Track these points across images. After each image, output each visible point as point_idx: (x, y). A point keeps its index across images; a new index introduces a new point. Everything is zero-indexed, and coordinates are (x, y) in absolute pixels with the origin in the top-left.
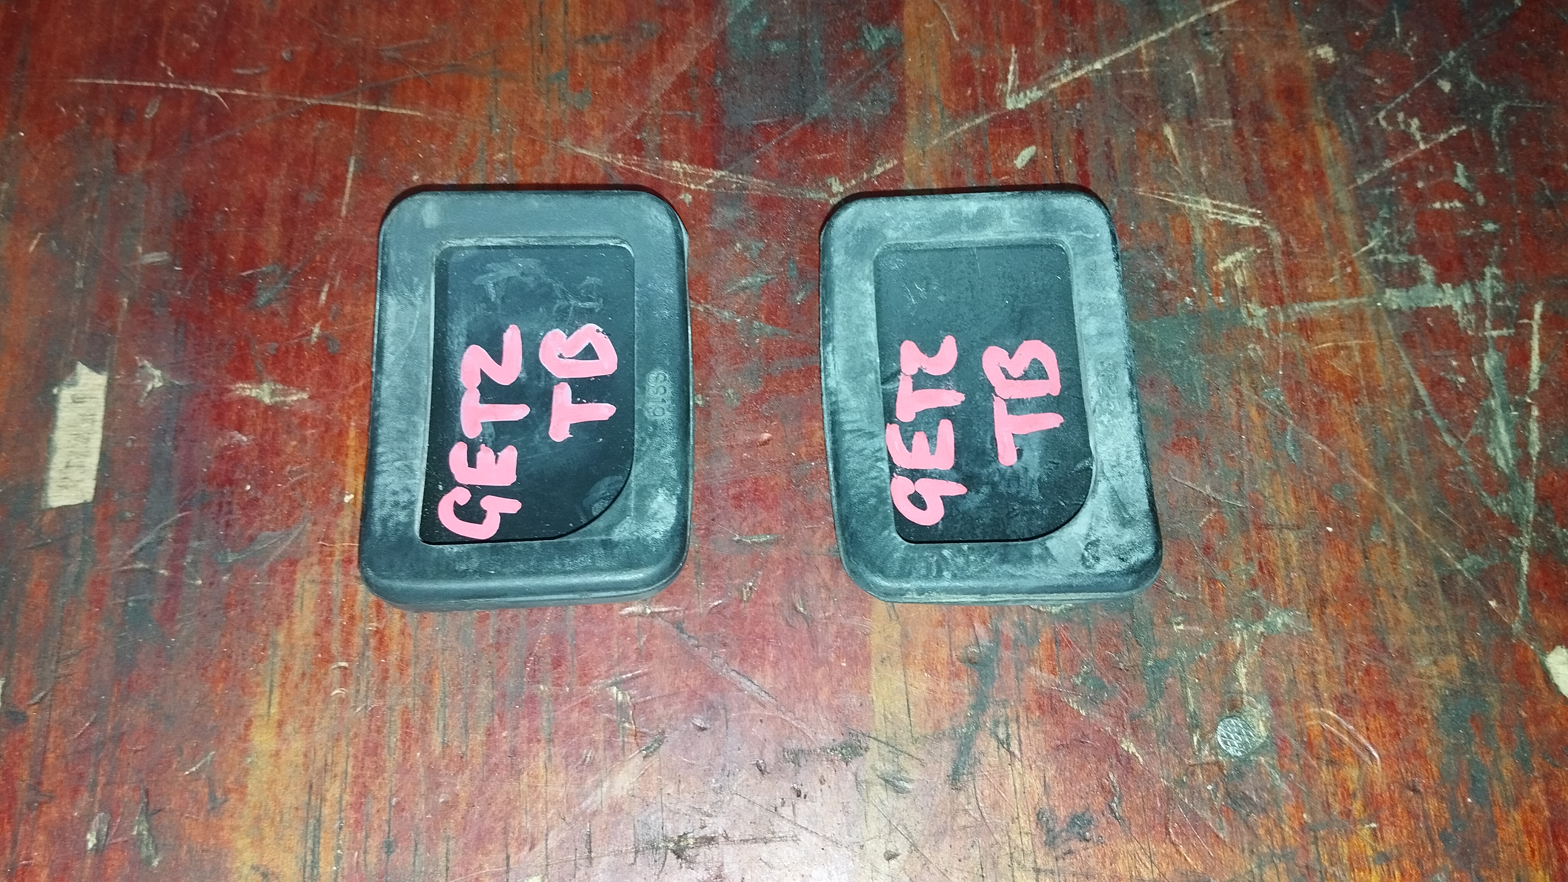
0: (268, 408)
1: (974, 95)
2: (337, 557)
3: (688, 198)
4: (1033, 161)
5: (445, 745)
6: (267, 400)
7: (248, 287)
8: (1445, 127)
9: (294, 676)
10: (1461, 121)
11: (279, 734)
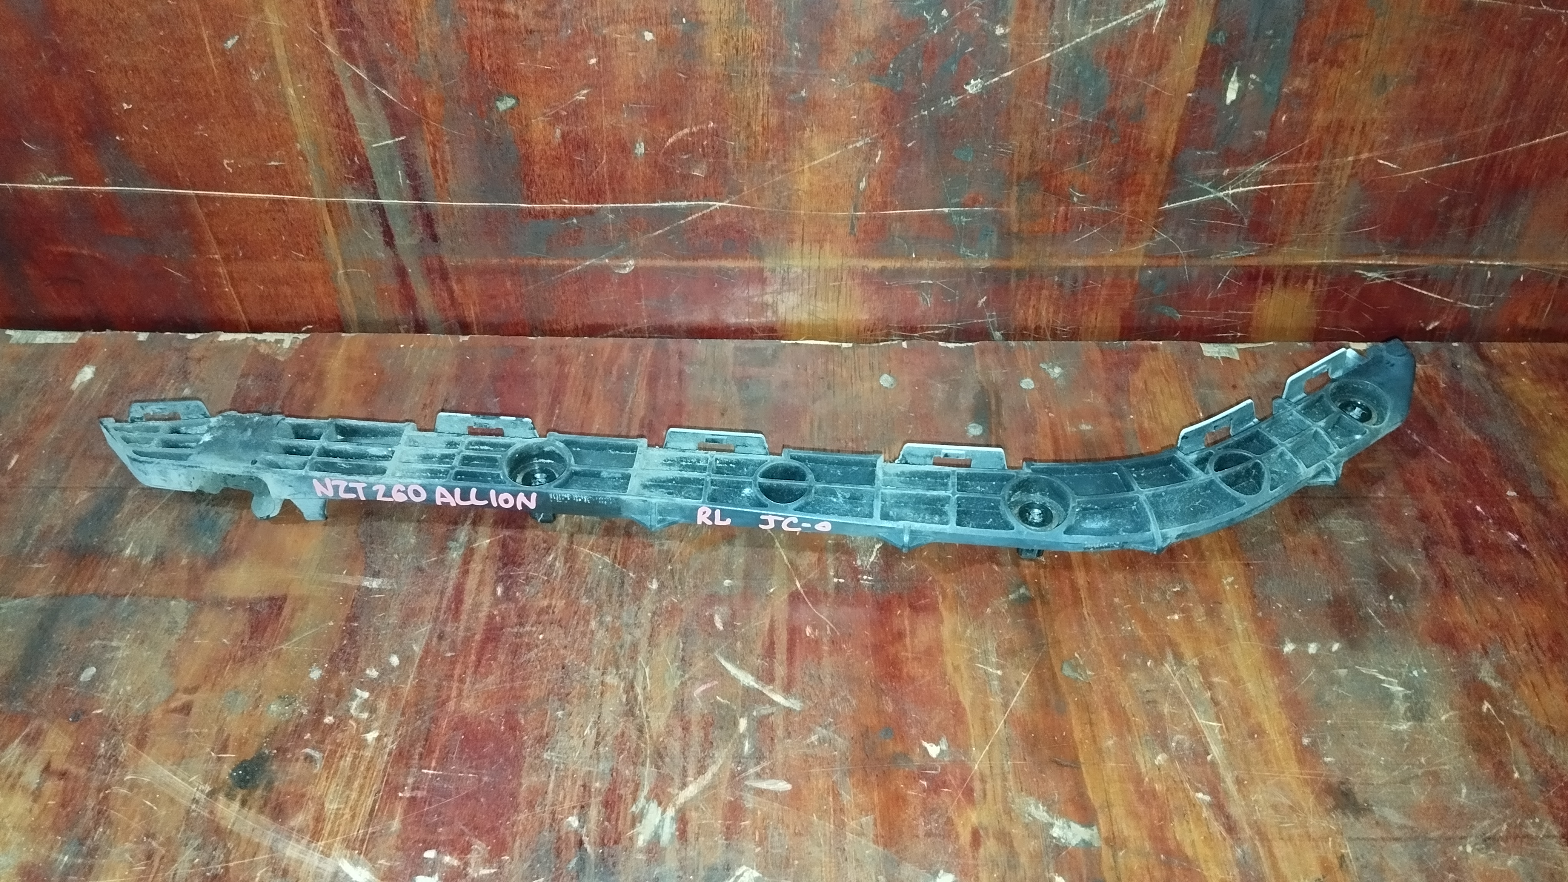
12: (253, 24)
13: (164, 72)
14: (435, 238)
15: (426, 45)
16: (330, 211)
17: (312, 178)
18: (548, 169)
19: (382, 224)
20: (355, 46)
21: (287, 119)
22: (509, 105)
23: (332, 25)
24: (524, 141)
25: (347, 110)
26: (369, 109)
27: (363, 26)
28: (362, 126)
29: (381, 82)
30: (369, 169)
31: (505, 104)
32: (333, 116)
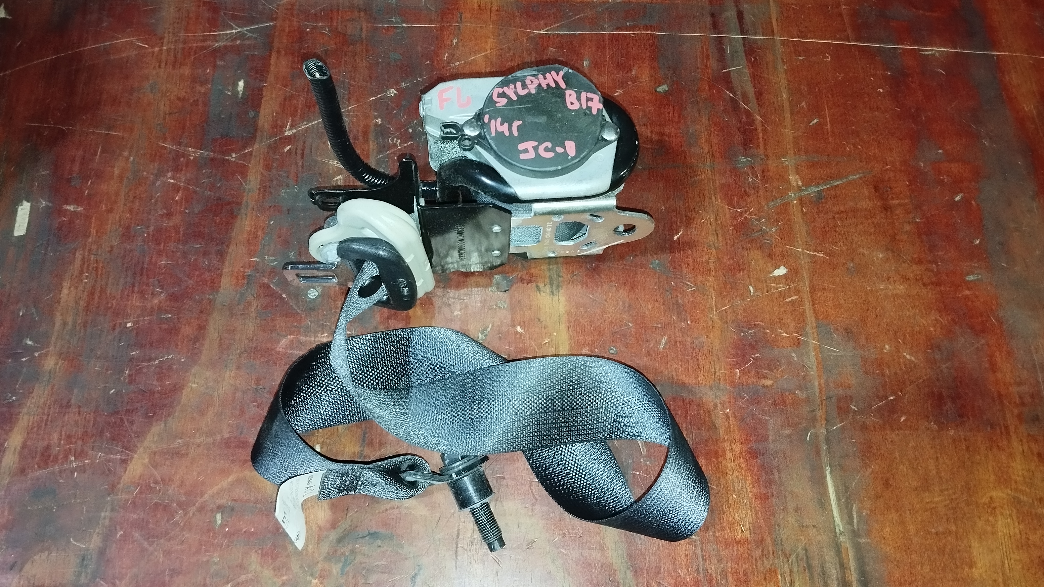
0: (72, 212)
1: (276, 131)
2: (87, 249)
3: (192, 158)
4: (290, 149)
5: (110, 294)
6: (72, 210)
7: (69, 180)
8: (406, 142)
9: (74, 277)
10: (411, 141)
11: (69, 290)
12: (801, 131)
13: (856, 107)
14: (713, 15)
15: (704, 120)
16: (773, 32)
17: (780, 49)
18: (641, 53)
19: (743, 24)
20: (744, 118)
21: (789, 82)
22: (661, 88)
23: (756, 129)
24: (654, 68)
25: (754, 86)
26: (741, 86)
27: (739, 129)
28: (747, 77)
29: (732, 100)
30: (746, 54)
31: (662, 88)
32: (763, 83)
